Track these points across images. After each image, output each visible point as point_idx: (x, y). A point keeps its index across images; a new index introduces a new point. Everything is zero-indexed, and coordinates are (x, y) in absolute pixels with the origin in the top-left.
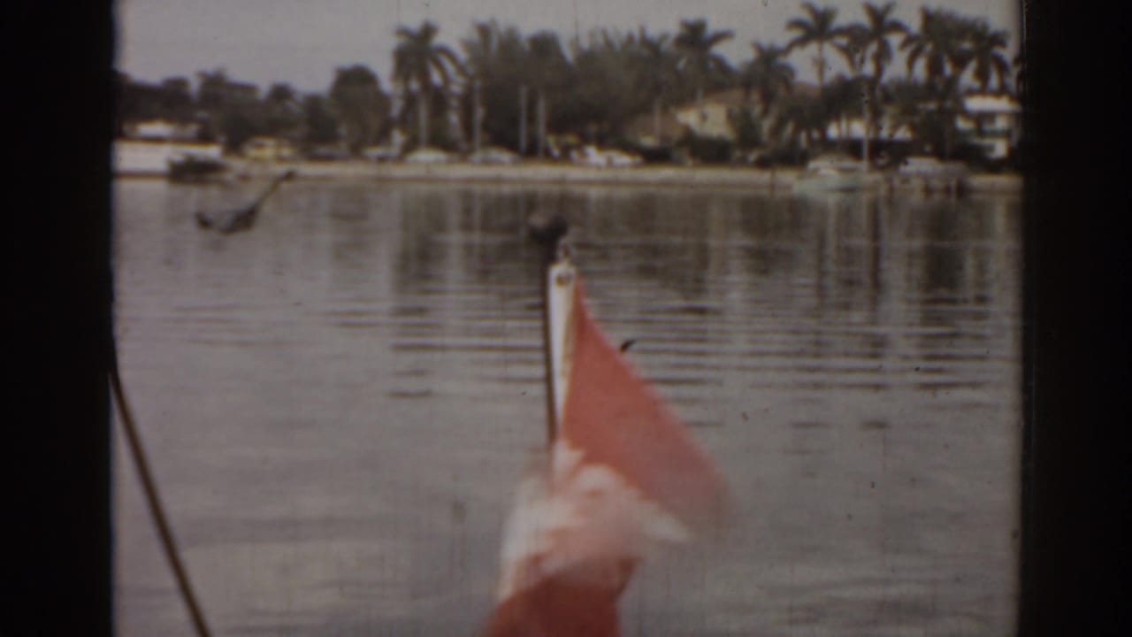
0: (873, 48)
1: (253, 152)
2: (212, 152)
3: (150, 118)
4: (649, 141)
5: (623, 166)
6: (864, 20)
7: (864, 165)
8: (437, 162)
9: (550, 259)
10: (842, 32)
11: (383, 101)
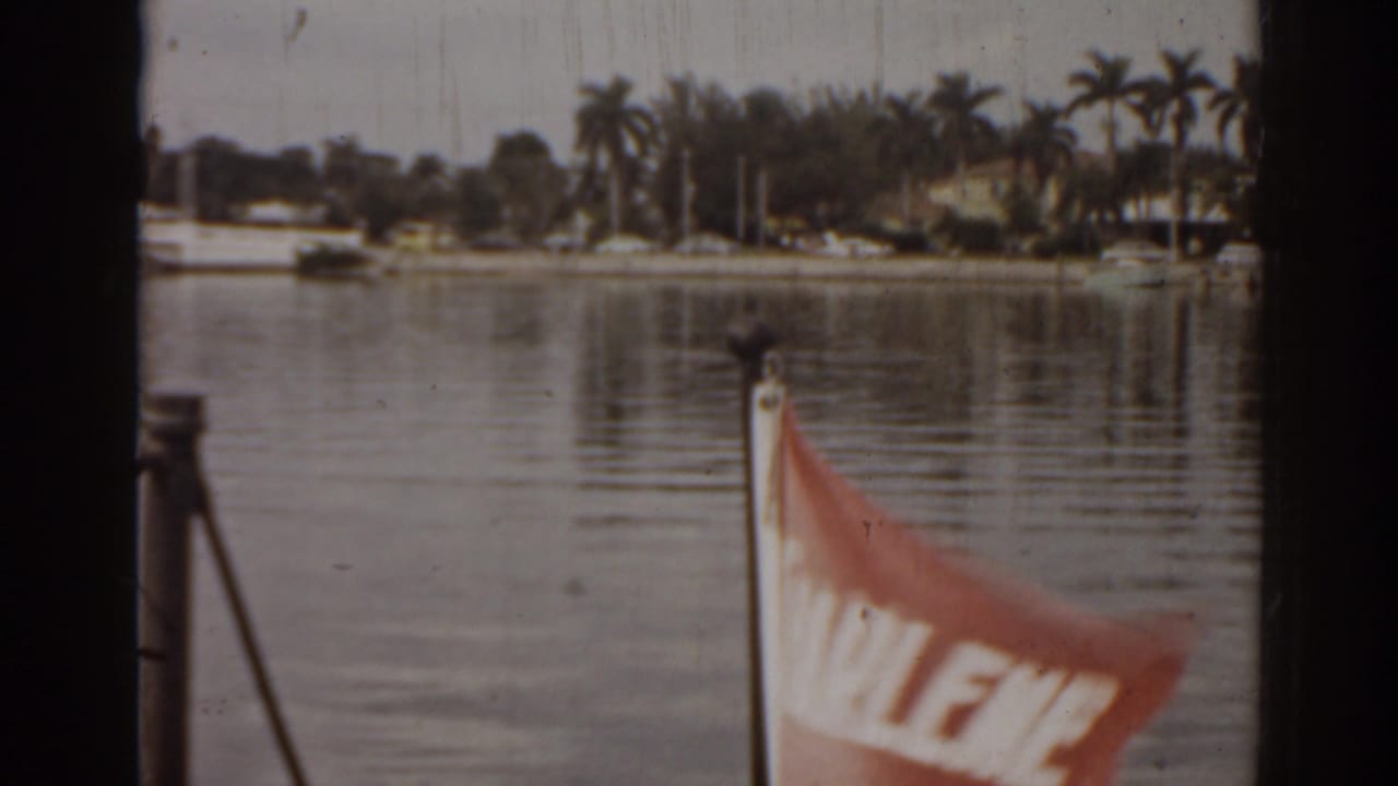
0: (1174, 107)
1: (402, 240)
2: (351, 240)
3: (263, 196)
4: (894, 225)
5: (870, 257)
6: (1162, 72)
7: (1173, 254)
8: (636, 252)
9: (753, 376)
10: (1137, 87)
11: (557, 175)
